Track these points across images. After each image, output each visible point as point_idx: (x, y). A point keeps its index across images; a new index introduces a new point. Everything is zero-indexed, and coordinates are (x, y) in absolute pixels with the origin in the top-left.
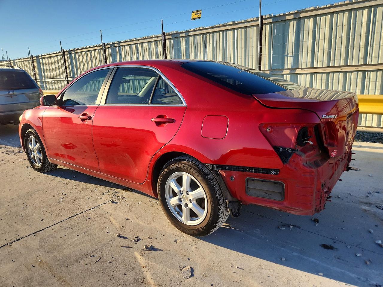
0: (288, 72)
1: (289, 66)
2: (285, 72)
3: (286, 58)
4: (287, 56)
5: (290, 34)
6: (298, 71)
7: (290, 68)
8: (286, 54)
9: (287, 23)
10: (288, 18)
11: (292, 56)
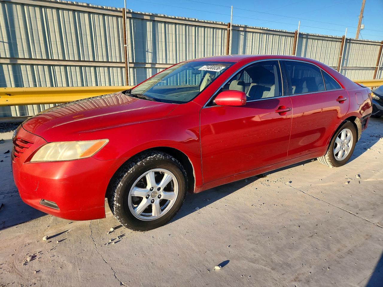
0: (149, 66)
1: (150, 61)
2: (147, 66)
3: (147, 53)
4: (148, 51)
5: (148, 32)
6: (157, 66)
7: (151, 62)
8: (147, 50)
9: (144, 21)
10: (145, 17)
11: (151, 53)
